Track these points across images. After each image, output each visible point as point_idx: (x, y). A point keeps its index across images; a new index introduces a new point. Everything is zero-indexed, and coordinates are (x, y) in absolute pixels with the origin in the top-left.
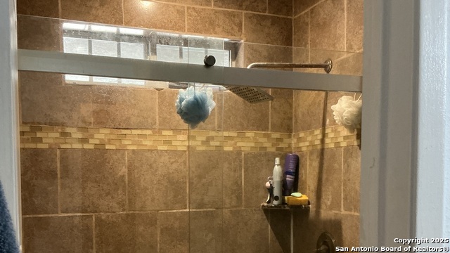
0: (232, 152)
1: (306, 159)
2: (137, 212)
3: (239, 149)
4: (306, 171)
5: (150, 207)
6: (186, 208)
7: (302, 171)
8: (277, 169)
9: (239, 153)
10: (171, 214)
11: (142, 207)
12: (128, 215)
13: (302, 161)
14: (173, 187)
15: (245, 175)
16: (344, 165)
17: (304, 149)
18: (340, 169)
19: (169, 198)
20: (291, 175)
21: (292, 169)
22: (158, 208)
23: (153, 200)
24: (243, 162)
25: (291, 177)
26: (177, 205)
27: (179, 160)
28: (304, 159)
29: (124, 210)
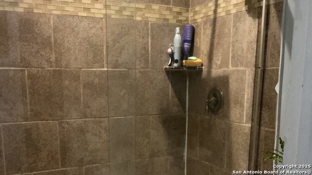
0: (140, 21)
1: (200, 29)
2: (63, 69)
3: (146, 19)
4: (200, 39)
5: (73, 65)
6: (103, 68)
7: (197, 40)
8: (177, 37)
9: (146, 23)
10: (91, 72)
11: (67, 65)
12: (55, 71)
13: (197, 31)
14: (93, 49)
15: (151, 42)
16: (233, 28)
17: (199, 21)
18: (230, 33)
19: (89, 58)
20: (189, 42)
21: (189, 38)
22: (80, 67)
23: (76, 59)
24: (150, 30)
25: (189, 44)
26: (96, 65)
27: (97, 26)
28: (199, 29)
29: (51, 67)
